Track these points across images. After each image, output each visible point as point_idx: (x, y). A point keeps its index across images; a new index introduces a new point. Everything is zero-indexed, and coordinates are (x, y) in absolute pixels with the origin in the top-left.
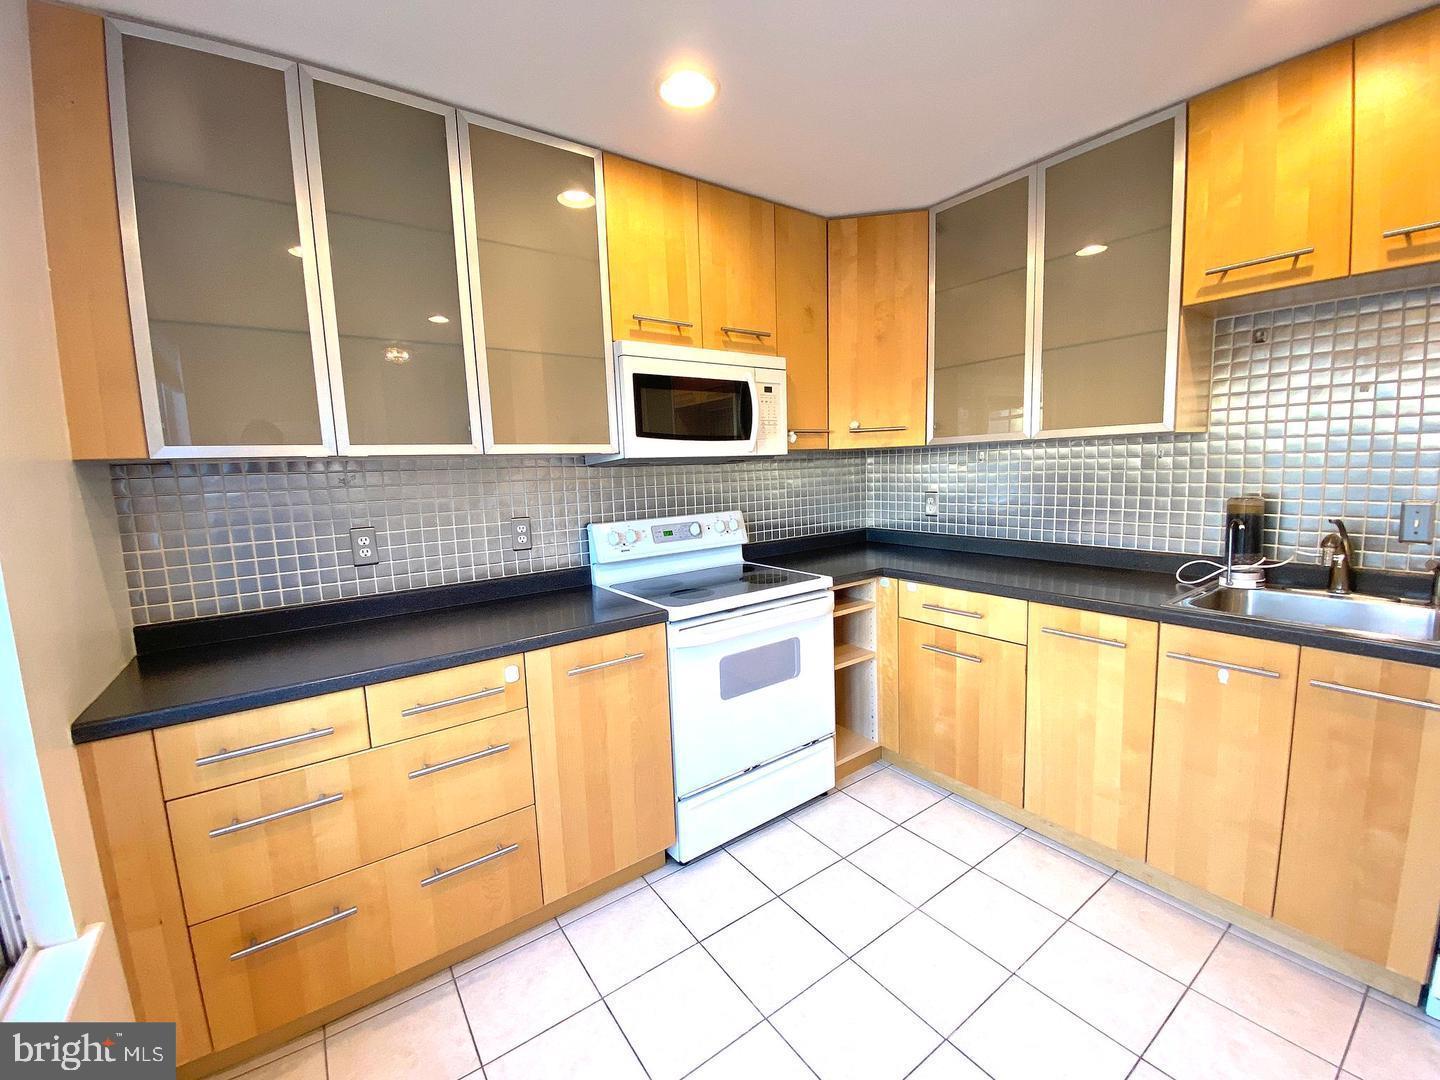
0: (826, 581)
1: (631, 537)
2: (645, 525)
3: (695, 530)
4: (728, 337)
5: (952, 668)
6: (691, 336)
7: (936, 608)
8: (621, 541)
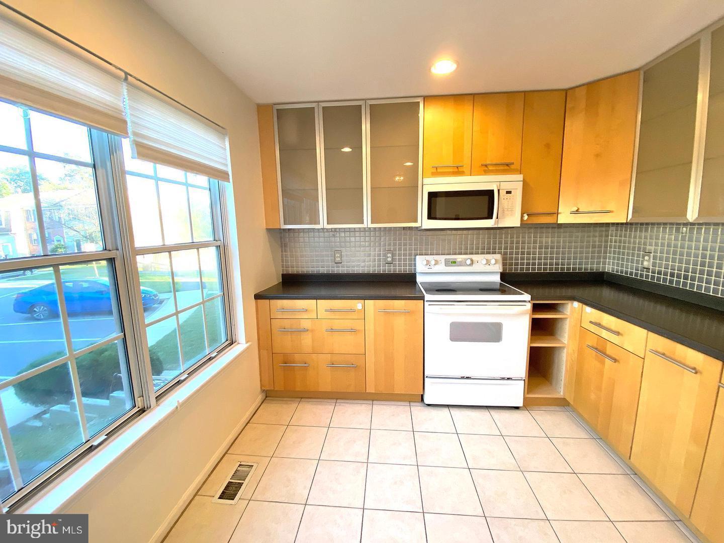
0: (527, 297)
1: (433, 262)
2: (442, 258)
3: (469, 262)
4: (486, 169)
5: (603, 363)
6: (464, 170)
7: (599, 325)
8: (428, 263)
